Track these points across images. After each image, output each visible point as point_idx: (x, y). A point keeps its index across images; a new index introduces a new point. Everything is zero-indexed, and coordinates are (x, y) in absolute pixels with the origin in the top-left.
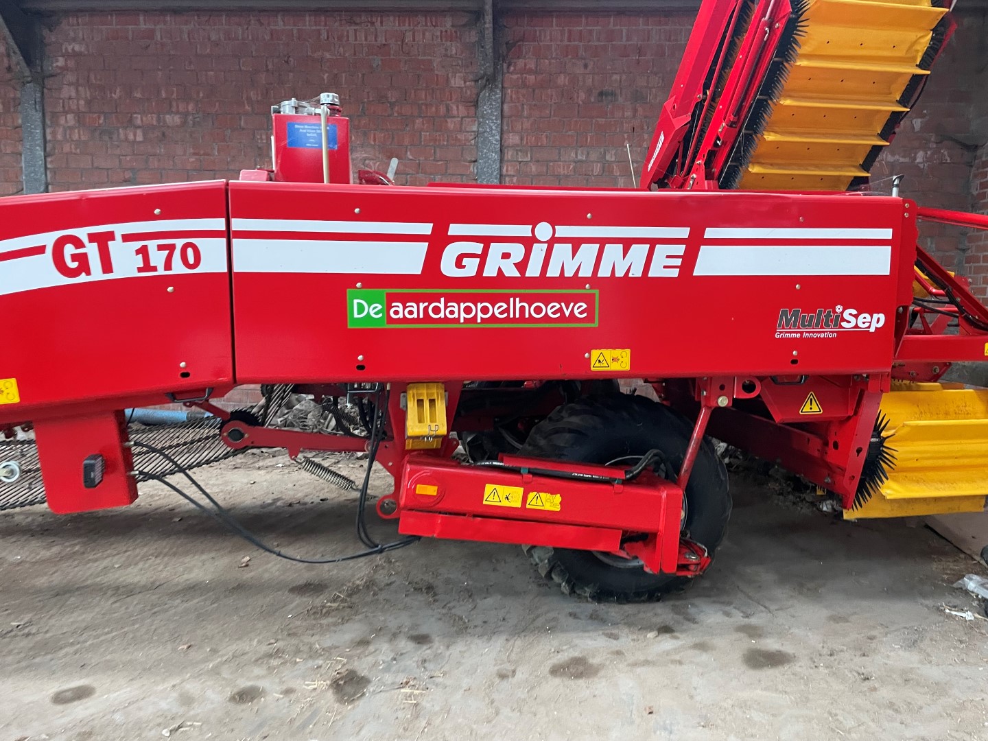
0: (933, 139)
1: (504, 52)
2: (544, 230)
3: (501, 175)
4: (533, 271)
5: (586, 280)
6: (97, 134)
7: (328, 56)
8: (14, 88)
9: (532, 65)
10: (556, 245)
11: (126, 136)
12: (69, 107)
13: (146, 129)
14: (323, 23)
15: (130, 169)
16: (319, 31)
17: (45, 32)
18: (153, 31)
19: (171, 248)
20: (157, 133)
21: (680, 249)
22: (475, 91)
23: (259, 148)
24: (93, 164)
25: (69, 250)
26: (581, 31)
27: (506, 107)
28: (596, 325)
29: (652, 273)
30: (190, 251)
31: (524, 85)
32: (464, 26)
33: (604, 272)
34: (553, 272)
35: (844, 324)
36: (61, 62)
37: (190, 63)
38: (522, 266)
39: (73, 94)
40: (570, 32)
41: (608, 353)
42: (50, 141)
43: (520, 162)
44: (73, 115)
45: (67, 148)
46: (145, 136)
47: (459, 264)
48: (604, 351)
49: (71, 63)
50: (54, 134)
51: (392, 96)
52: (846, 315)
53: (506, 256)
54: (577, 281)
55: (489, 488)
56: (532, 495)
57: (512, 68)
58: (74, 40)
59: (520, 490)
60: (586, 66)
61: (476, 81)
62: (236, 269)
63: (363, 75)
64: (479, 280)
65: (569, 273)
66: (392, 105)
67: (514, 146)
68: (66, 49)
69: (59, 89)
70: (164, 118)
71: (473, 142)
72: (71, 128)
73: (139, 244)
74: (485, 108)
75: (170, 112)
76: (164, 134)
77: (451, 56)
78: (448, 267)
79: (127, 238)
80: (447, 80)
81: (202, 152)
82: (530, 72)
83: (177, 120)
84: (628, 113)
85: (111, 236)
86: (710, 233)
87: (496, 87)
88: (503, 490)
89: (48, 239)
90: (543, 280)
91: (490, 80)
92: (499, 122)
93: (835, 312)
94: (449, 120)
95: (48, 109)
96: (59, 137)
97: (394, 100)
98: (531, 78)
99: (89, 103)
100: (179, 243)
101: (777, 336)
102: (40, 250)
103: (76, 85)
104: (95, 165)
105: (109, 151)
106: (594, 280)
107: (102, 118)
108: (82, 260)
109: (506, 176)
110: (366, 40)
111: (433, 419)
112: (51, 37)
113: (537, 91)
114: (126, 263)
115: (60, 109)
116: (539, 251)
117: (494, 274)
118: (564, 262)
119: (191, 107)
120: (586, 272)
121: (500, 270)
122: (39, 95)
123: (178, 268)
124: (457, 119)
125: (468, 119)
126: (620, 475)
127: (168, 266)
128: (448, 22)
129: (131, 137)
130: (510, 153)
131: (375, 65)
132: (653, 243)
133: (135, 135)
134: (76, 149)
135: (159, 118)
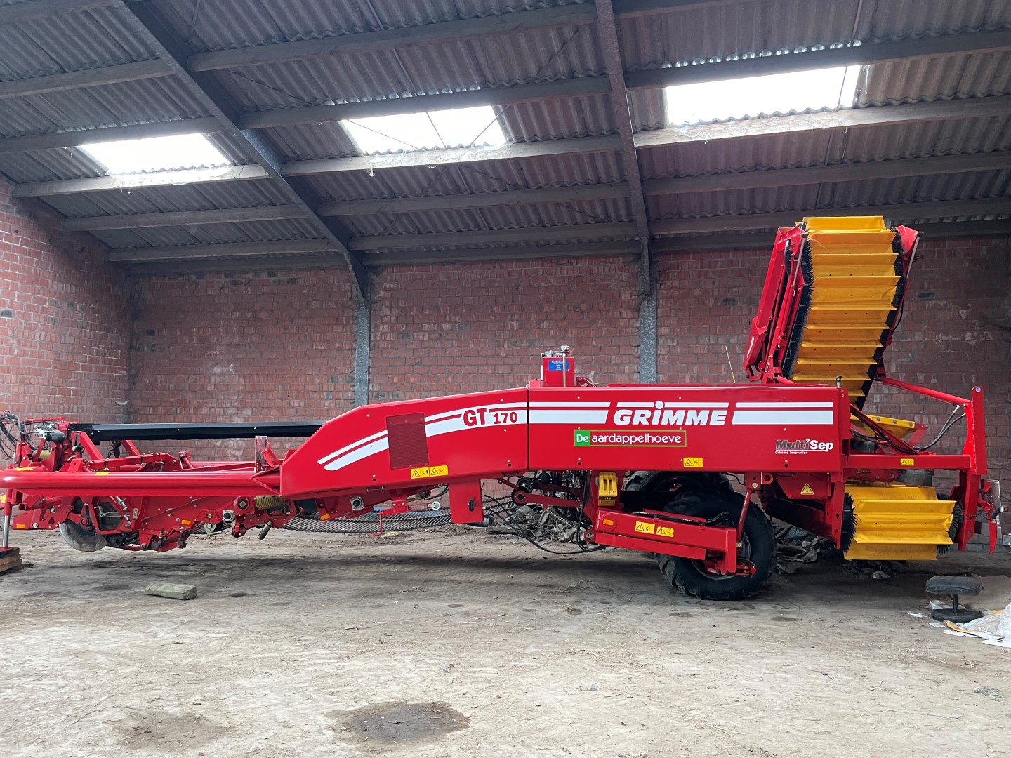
0: (977, 324)
1: (656, 277)
2: (659, 404)
3: (657, 355)
4: (655, 422)
5: (679, 426)
6: (400, 336)
7: (543, 284)
8: (353, 310)
9: (676, 284)
10: (665, 411)
11: (418, 336)
12: (385, 321)
13: (430, 332)
14: (540, 265)
15: (418, 357)
16: (538, 270)
17: (373, 277)
18: (437, 274)
19: (507, 414)
20: (437, 335)
21: (725, 412)
22: (637, 302)
23: (498, 342)
24: (397, 354)
25: (470, 415)
26: (709, 262)
27: (659, 310)
28: (686, 446)
29: (711, 423)
30: (513, 416)
31: (671, 297)
32: (630, 262)
33: (688, 423)
34: (664, 422)
35: (811, 448)
36: (382, 294)
37: (459, 292)
38: (650, 420)
39: (388, 313)
40: (702, 262)
41: (692, 459)
42: (373, 341)
43: (669, 346)
44: (387, 325)
45: (382, 345)
46: (429, 336)
47: (622, 419)
48: (690, 458)
49: (388, 295)
50: (375, 337)
51: (584, 307)
52: (812, 443)
53: (643, 415)
54: (675, 426)
55: (638, 523)
56: (659, 528)
57: (663, 287)
58: (390, 281)
59: (653, 526)
60: (714, 283)
61: (639, 296)
62: (530, 422)
63: (565, 295)
64: (631, 426)
65: (672, 423)
66: (583, 312)
67: (664, 336)
68: (385, 287)
69: (380, 310)
70: (441, 326)
71: (637, 334)
72: (386, 333)
73: (494, 413)
74: (645, 312)
75: (444, 322)
76: (441, 335)
77: (622, 281)
78: (617, 421)
79: (490, 411)
80: (620, 296)
81: (463, 345)
82: (675, 288)
83: (449, 326)
84: (745, 312)
85: (485, 410)
86: (739, 405)
87: (652, 299)
88: (645, 525)
89: (462, 411)
90: (660, 426)
91: (648, 295)
92: (654, 321)
93: (805, 442)
95: (372, 323)
96: (378, 339)
97: (584, 309)
98: (676, 292)
99: (397, 318)
100: (510, 412)
101: (776, 453)
102: (460, 416)
103: (390, 308)
104: (399, 355)
105: (407, 347)
106: (684, 426)
107: (404, 327)
108: (474, 419)
109: (660, 355)
110: (567, 274)
111: (611, 488)
112: (377, 280)
113: (680, 300)
114: (490, 421)
115: (380, 322)
116: (657, 414)
117: (638, 423)
118: (669, 418)
119: (458, 318)
120: (680, 423)
121: (640, 422)
122: (368, 314)
123: (509, 422)
124: (626, 320)
125: (633, 320)
126: (704, 520)
127: (505, 421)
128: (620, 260)
129: (421, 338)
130: (662, 341)
131: (572, 289)
132: (711, 409)
133: (423, 336)
134: (387, 345)
135: (438, 325)
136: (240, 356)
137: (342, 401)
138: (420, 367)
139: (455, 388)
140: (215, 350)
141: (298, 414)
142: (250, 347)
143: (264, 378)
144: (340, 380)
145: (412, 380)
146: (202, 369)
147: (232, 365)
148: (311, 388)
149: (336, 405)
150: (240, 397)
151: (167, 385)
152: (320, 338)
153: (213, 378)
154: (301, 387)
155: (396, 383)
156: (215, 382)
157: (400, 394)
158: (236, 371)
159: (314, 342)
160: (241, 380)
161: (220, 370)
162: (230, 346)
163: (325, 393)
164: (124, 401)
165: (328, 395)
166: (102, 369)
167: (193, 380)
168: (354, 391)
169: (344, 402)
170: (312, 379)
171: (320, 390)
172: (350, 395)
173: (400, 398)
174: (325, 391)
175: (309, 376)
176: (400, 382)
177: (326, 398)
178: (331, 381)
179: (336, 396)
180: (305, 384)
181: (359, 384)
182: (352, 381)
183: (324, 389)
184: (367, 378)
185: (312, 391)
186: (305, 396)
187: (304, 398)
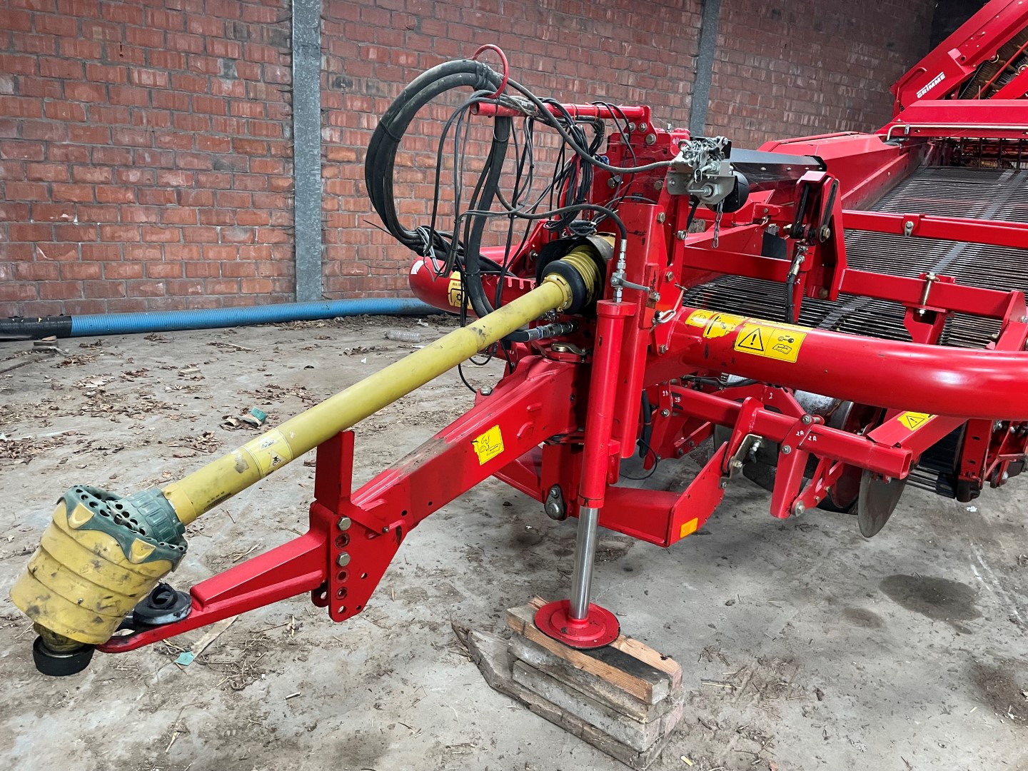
15: (414, 15)
23: (541, 13)
27: (721, 9)
43: (721, 62)
67: (719, 46)
71: (695, 38)
74: (710, 8)
81: (488, 8)
84: (785, 32)
94: (683, 13)
104: (378, 4)
109: (713, 72)
124: (688, 14)
125: (696, 16)
137: (261, 85)
138: (416, 37)
141: (155, 104)
144: (254, 35)
145: (403, 59)
148: (182, 44)
149: (248, 92)
154: (156, 39)
155: (372, 61)
157: (381, 85)
163: (220, 62)
165: (226, 66)
168: (291, 67)
169: (267, 88)
170: (185, 23)
171: (206, 53)
172: (278, 73)
173: (381, 94)
174: (219, 57)
175: (175, 12)
176: (381, 60)
177: (222, 73)
178: (232, 35)
179: (248, 72)
180: (165, 32)
181: (300, 51)
182: (285, 44)
183: (216, 52)
184: (319, 42)
185: (188, 53)
186: (169, 61)
187: (166, 66)
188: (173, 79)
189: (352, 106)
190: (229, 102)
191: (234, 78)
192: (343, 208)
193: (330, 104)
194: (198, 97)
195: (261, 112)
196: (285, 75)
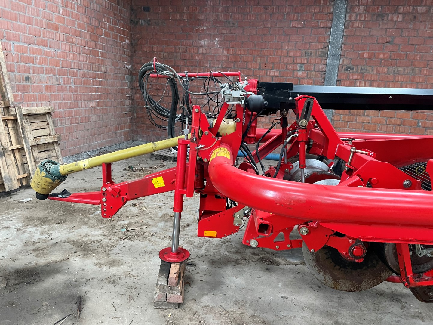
6: (375, 17)
11: (392, 18)
12: (362, 2)
13: (405, 14)
15: (390, 36)
20: (411, 17)
24: (370, 33)
42: (347, 20)
44: (363, 7)
45: (356, 25)
46: (403, 17)
50: (351, 17)
70: (417, 9)
72: (360, 14)
75: (420, 6)
76: (415, 17)
83: (424, 9)
95: (350, 4)
96: (353, 19)
104: (371, 34)
105: (381, 27)
107: (380, 8)
115: (356, 3)
129: (395, 19)
134: (361, 25)
135: (414, 8)
136: (224, 32)
137: (313, 73)
138: (390, 45)
139: (422, 65)
140: (203, 26)
142: (233, 24)
143: (245, 51)
144: (313, 54)
145: (381, 56)
146: (191, 41)
147: (217, 39)
148: (286, 60)
149: (307, 76)
150: (224, 66)
151: (162, 53)
152: (298, 17)
153: (201, 49)
155: (366, 58)
156: (202, 53)
157: (369, 68)
158: (220, 44)
159: (291, 20)
160: (225, 52)
161: (206, 43)
162: (216, 22)
163: (298, 66)
164: (128, 65)
165: (301, 67)
166: (115, 37)
167: (183, 51)
168: (326, 64)
169: (315, 73)
170: (288, 53)
171: (294, 63)
172: (321, 67)
173: (368, 72)
174: (298, 64)
175: (285, 50)
176: (370, 58)
177: (299, 69)
178: (304, 55)
179: (309, 68)
180: (281, 57)
181: (331, 58)
182: (324, 56)
183: (298, 62)
184: (340, 53)
185: (287, 63)
186: (280, 67)
187: (279, 69)
188: (281, 73)
189: (352, 78)
190: (300, 79)
191: (303, 71)
192: (342, 119)
193: (342, 78)
194: (288, 79)
195: (311, 83)
196: (323, 68)
